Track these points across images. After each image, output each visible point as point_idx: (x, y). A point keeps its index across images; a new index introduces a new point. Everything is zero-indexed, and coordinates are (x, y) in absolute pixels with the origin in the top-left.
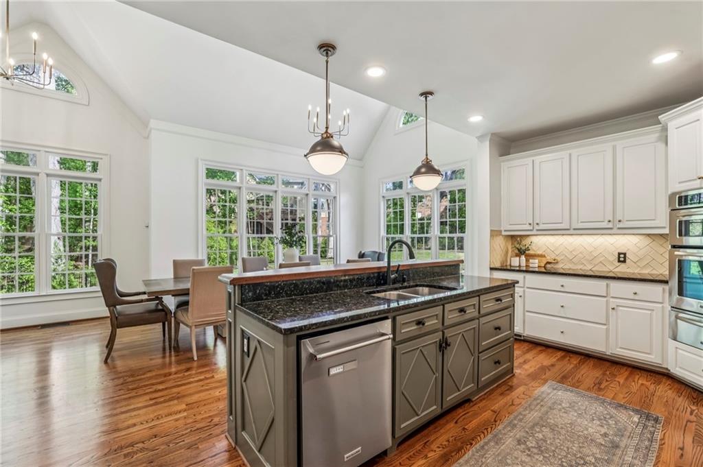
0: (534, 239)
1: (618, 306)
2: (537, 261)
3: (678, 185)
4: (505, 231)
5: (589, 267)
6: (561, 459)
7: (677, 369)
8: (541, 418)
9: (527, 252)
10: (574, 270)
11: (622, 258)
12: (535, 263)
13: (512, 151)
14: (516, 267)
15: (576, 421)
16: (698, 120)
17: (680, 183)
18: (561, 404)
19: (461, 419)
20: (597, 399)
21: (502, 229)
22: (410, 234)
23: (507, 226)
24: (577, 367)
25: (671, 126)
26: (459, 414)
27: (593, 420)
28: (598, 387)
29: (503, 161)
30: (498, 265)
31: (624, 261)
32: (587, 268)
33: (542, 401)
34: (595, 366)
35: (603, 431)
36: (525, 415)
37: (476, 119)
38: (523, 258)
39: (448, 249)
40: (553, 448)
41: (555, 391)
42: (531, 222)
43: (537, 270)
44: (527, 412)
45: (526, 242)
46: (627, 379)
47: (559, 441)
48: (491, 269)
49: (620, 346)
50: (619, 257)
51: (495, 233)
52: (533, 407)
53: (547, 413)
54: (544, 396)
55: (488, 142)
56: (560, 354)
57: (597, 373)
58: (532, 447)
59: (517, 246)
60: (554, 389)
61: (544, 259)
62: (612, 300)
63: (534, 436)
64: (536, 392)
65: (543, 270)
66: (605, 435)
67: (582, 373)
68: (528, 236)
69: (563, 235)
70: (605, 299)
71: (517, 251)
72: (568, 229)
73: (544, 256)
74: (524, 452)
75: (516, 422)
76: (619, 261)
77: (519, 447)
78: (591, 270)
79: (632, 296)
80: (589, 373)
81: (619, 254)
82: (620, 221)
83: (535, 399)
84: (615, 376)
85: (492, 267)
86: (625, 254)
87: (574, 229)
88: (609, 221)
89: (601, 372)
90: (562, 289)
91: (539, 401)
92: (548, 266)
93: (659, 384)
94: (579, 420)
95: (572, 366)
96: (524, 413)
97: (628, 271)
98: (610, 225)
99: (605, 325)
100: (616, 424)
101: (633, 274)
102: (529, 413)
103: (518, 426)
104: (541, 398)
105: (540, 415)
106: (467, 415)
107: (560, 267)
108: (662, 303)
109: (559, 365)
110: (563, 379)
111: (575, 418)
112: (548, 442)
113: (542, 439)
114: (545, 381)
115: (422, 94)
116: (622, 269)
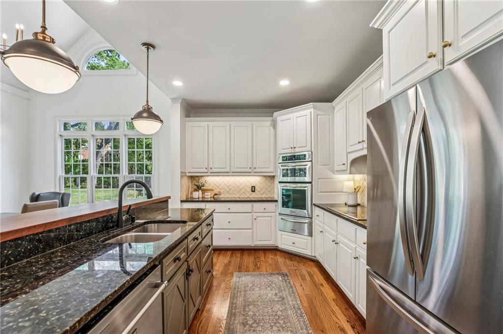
0: (207, 179)
1: (257, 217)
2: (209, 193)
3: (282, 151)
4: (189, 173)
5: (238, 196)
6: (269, 322)
7: (282, 245)
8: (244, 300)
9: (202, 188)
10: (230, 198)
11: (253, 189)
12: (208, 195)
13: (191, 115)
14: (196, 198)
15: (260, 293)
16: (290, 119)
17: (283, 149)
18: (248, 286)
19: (200, 329)
20: (261, 275)
21: (187, 171)
22: (64, 174)
23: (190, 170)
24: (241, 259)
25: (279, 119)
26: (196, 326)
27: (267, 288)
28: (257, 268)
29: (188, 121)
30: (184, 198)
31: (254, 191)
32: (236, 196)
33: (238, 289)
34: (249, 255)
35: (274, 292)
36: (236, 303)
37: (178, 83)
38: (200, 192)
39: (113, 188)
40: (262, 318)
41: (241, 279)
42: (207, 167)
43: (209, 199)
44: (236, 300)
45: (202, 180)
46: (265, 257)
47: (261, 311)
48: (182, 201)
49: (258, 240)
50: (252, 189)
51: (183, 174)
52: (236, 295)
53: (245, 294)
54: (237, 284)
55: (179, 105)
56: (229, 253)
57: (251, 259)
58: (252, 324)
59: (197, 184)
60: (240, 277)
61: (213, 192)
62: (254, 214)
63: (248, 315)
64: (232, 283)
65: (212, 199)
66: (276, 294)
67: (246, 261)
68: (203, 176)
69: (224, 176)
70: (251, 214)
71: (196, 187)
72: (229, 172)
73: (213, 190)
74: (251, 330)
75: (234, 311)
76: (252, 191)
77: (246, 328)
78: (239, 197)
79: (263, 211)
80: (248, 260)
81: (252, 187)
82: (255, 168)
83: (235, 289)
84: (259, 257)
85: (182, 199)
86: (254, 187)
87: (233, 172)
88: (250, 168)
89: (253, 258)
90: (229, 211)
91: (237, 289)
92: (216, 196)
93: (277, 255)
94: (261, 292)
95: (239, 259)
96: (234, 302)
97: (257, 196)
98: (250, 171)
99: (251, 229)
100: (276, 286)
101: (258, 198)
102: (237, 300)
103: (237, 314)
104: (237, 287)
105: (243, 299)
106: (202, 323)
107: (222, 197)
108: (275, 212)
109: (233, 260)
110: (240, 269)
111: (259, 292)
112: (257, 315)
113: (253, 315)
114: (232, 274)
115: (144, 44)
116: (254, 196)
